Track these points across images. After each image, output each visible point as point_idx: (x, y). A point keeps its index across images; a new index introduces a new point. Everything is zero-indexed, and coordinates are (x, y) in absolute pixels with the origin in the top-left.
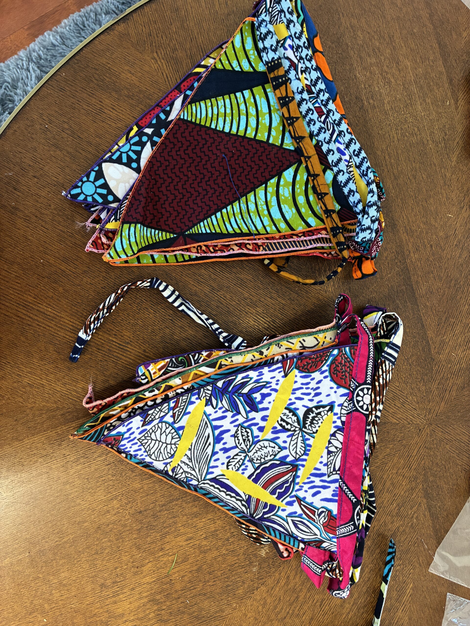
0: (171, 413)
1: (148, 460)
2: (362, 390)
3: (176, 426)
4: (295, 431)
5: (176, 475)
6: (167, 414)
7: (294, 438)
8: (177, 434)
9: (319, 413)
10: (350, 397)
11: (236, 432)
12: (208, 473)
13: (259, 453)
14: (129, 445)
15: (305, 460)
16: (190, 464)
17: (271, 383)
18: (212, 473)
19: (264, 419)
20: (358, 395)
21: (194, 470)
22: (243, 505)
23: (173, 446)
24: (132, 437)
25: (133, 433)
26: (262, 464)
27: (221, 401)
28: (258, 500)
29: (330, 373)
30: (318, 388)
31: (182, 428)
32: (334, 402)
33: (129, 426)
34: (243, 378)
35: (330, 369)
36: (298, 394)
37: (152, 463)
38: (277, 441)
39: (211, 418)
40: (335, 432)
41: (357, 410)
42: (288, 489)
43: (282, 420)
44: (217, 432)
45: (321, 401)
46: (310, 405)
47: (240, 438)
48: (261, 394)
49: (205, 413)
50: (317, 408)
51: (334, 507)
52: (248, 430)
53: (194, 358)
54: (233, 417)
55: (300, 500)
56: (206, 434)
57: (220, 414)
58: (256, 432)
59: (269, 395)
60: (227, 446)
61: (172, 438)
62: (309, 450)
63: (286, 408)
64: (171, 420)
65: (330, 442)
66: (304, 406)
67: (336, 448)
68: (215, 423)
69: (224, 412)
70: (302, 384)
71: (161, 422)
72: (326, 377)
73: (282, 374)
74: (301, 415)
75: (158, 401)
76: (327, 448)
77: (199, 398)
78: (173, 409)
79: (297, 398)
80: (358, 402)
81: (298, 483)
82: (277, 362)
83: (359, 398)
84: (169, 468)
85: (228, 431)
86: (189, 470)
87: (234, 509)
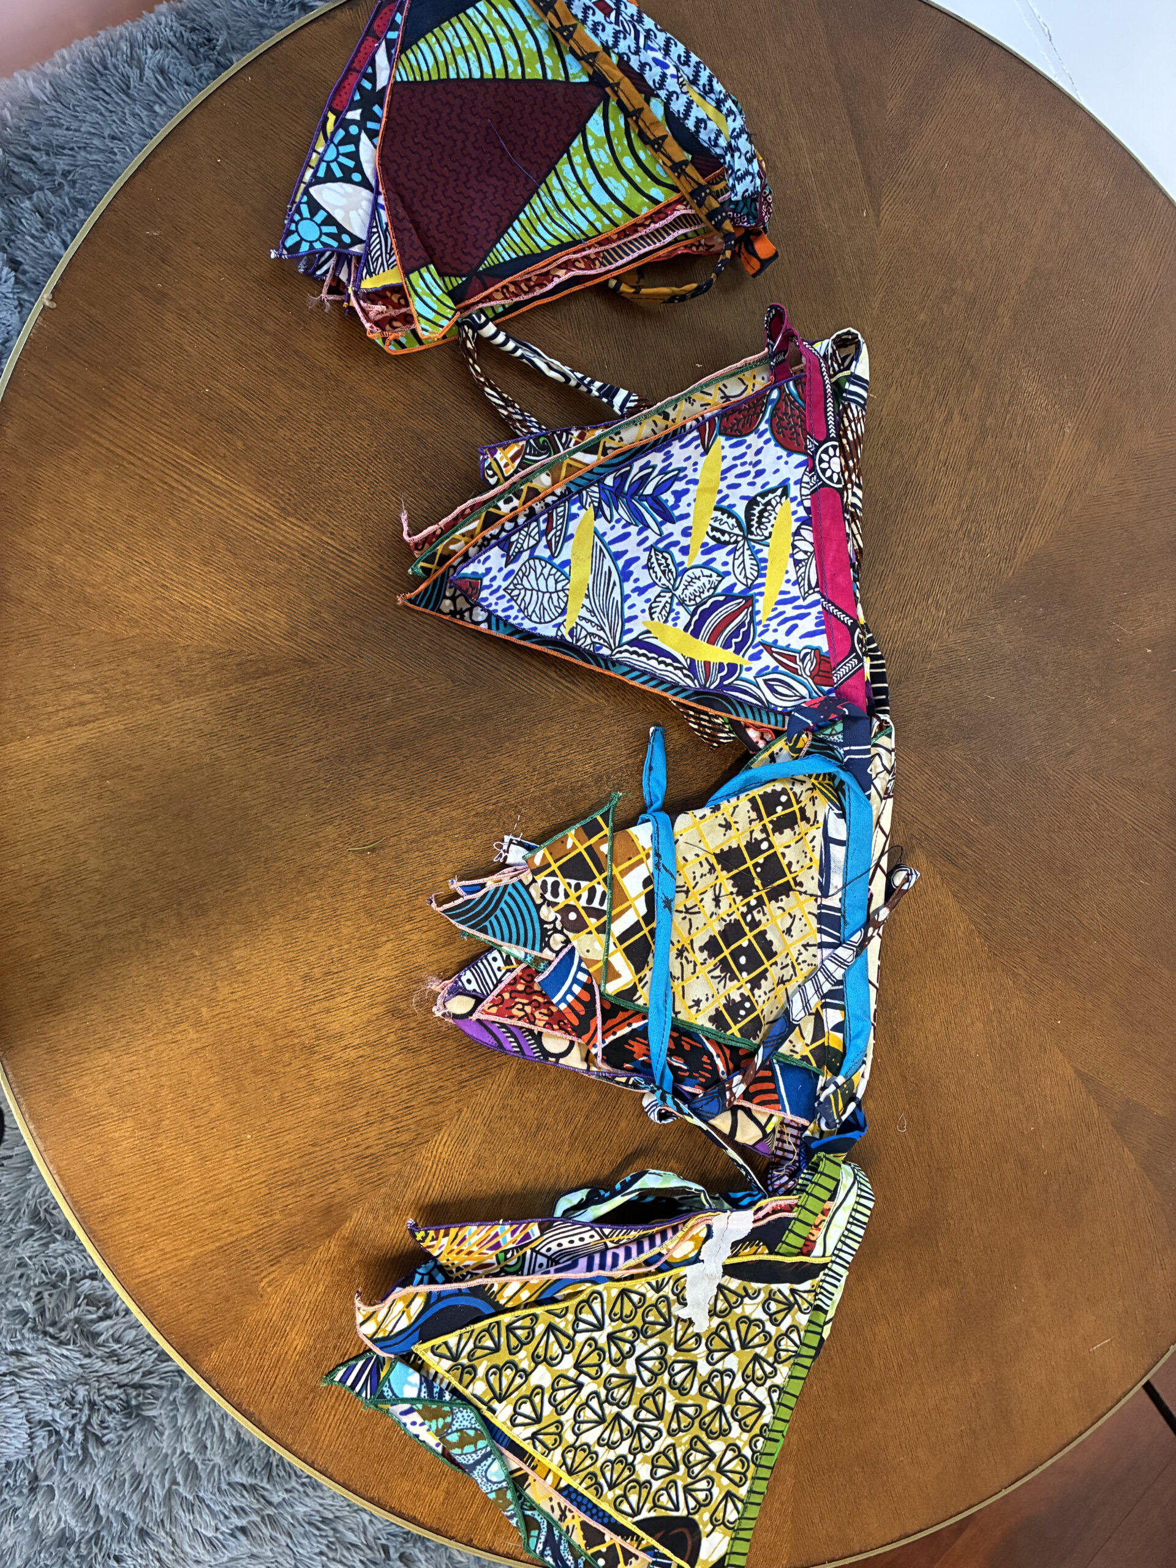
0: (544, 542)
1: (527, 625)
2: (826, 451)
3: (557, 561)
4: (736, 542)
5: (578, 641)
6: (538, 542)
7: (738, 553)
8: (562, 574)
9: (769, 503)
10: (810, 465)
11: (649, 560)
12: (624, 632)
13: (691, 589)
14: (492, 599)
15: (763, 585)
16: (594, 619)
17: (685, 469)
18: (630, 631)
19: (686, 533)
20: (821, 461)
21: (602, 629)
22: (686, 676)
23: (561, 594)
24: (495, 585)
25: (494, 579)
26: (698, 606)
27: (617, 510)
28: (707, 664)
29: (772, 433)
30: (759, 462)
31: (567, 563)
32: (788, 479)
33: (488, 564)
34: (642, 469)
35: (771, 426)
36: (731, 479)
37: (535, 629)
38: (713, 565)
39: (607, 539)
40: (799, 528)
41: (824, 484)
42: (746, 635)
43: (714, 529)
44: (621, 563)
45: (767, 483)
46: (752, 492)
47: (657, 569)
48: (674, 493)
49: (596, 532)
50: (763, 495)
51: (821, 642)
52: (666, 555)
53: (560, 440)
54: (639, 533)
55: (768, 647)
56: (606, 569)
57: (619, 531)
58: (679, 557)
59: (686, 491)
60: (641, 584)
61: (557, 582)
62: (765, 568)
63: (716, 509)
64: (546, 554)
65: (794, 547)
66: (743, 498)
67: (806, 552)
68: (614, 548)
69: (624, 527)
70: (735, 459)
71: (532, 557)
72: (767, 442)
73: (701, 450)
74: (741, 513)
75: (521, 520)
76: (792, 556)
77: (583, 507)
78: (546, 533)
79: (730, 487)
80: (824, 471)
81: (760, 622)
82: (691, 430)
83: (825, 465)
84: (565, 631)
85: (637, 559)
86: (594, 630)
87: (675, 685)
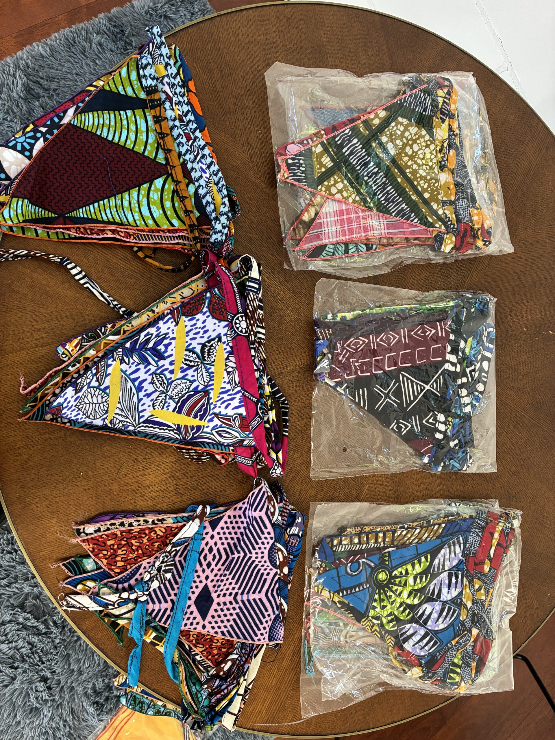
0: (95, 378)
1: (88, 421)
2: (238, 319)
3: (102, 387)
4: (198, 365)
5: (115, 425)
6: (92, 380)
7: (199, 371)
8: (105, 393)
9: (212, 346)
10: (230, 326)
11: (152, 379)
12: (140, 418)
13: (176, 391)
14: (69, 413)
15: (213, 385)
16: (123, 414)
17: (168, 333)
18: (143, 416)
19: (172, 363)
20: (236, 323)
21: (128, 418)
22: (175, 433)
23: (105, 404)
24: (70, 405)
25: (69, 402)
26: (180, 398)
27: (132, 358)
28: (186, 426)
29: (210, 312)
30: (205, 327)
31: (108, 387)
32: (220, 334)
33: (65, 397)
34: (145, 336)
35: (209, 309)
36: (191, 335)
37: (92, 422)
38: (187, 377)
39: (128, 373)
40: (228, 356)
41: (238, 335)
42: (206, 410)
43: (186, 360)
44: (137, 383)
45: (210, 336)
46: (203, 341)
47: (157, 383)
48: (164, 345)
49: (122, 370)
50: (209, 342)
51: (242, 411)
52: (161, 376)
53: (101, 331)
54: (145, 367)
55: (217, 415)
56: (129, 387)
57: (134, 368)
58: (169, 376)
59: (170, 344)
60: (148, 392)
61: (102, 398)
62: (213, 376)
63: (186, 350)
64: (96, 384)
65: (226, 365)
66: (199, 344)
67: (232, 368)
68: (132, 377)
69: (136, 366)
70: (191, 326)
71: (89, 387)
72: (208, 317)
73: (174, 323)
74: (199, 352)
75: (81, 372)
76: (226, 370)
77: (114, 360)
78: (96, 374)
79: (191, 339)
80: (238, 328)
81: (212, 403)
82: (168, 314)
83: (238, 325)
84: (107, 422)
85: (146, 380)
86: (123, 419)
87: (170, 439)
